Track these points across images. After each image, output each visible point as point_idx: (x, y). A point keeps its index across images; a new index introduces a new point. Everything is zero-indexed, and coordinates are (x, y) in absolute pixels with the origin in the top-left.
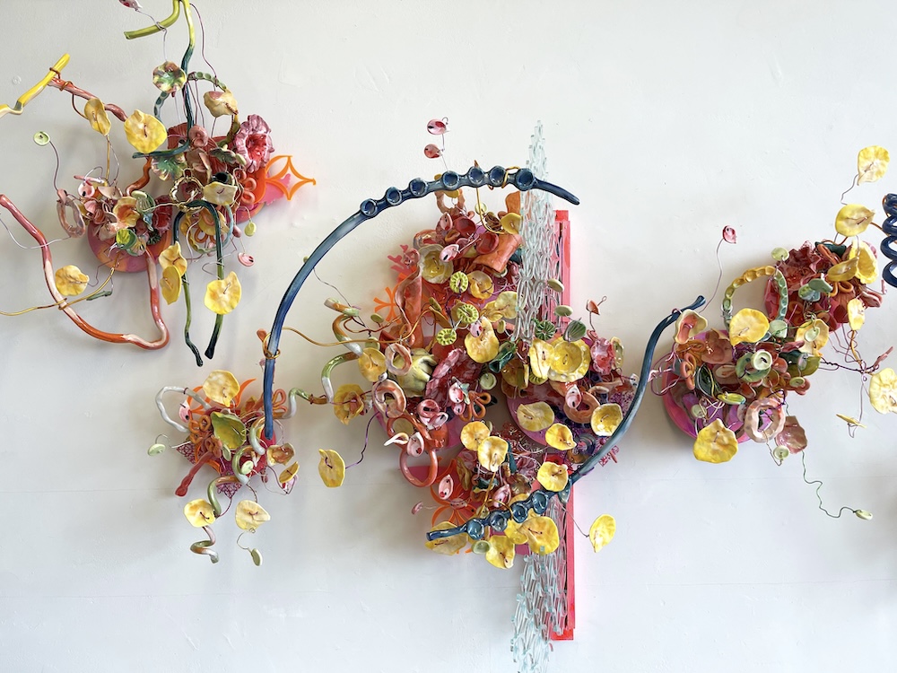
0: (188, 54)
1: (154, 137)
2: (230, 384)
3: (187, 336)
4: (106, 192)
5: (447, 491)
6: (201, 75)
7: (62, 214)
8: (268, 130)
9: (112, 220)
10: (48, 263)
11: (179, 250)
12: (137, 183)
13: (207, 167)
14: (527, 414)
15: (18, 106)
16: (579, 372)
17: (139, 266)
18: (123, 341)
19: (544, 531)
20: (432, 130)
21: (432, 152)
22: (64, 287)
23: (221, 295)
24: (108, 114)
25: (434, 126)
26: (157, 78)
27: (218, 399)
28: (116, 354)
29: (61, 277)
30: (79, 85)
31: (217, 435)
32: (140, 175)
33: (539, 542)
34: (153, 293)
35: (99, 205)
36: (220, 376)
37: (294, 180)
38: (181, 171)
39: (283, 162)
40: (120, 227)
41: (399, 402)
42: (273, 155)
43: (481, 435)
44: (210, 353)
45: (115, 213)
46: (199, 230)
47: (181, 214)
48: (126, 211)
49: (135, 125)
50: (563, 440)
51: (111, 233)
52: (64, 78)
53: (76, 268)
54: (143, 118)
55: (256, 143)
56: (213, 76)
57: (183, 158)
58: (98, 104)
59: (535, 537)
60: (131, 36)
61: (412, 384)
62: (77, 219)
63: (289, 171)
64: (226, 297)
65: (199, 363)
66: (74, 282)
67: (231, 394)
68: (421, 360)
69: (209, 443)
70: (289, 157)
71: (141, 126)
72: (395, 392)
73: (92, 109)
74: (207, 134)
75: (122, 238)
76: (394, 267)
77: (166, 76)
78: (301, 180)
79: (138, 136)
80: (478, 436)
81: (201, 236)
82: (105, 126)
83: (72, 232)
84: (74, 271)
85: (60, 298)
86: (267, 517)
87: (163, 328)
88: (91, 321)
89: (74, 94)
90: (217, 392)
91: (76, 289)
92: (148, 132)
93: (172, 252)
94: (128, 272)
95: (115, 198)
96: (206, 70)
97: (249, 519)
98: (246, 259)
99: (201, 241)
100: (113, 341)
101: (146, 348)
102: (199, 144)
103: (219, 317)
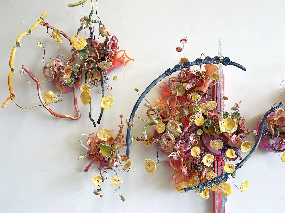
0: (91, 13)
1: (82, 44)
2: (107, 133)
3: (90, 116)
4: (61, 64)
5: (185, 171)
6: (95, 21)
7: (44, 72)
8: (118, 41)
9: (63, 74)
10: (39, 90)
11: (88, 85)
12: (70, 60)
13: (98, 55)
14: (213, 144)
15: (30, 32)
16: (234, 129)
17: (70, 90)
18: (65, 117)
19: (226, 188)
20: (182, 42)
21: (179, 50)
22: (47, 99)
23: (107, 102)
24: (61, 35)
25: (183, 40)
26: (81, 22)
27: (102, 139)
28: (61, 121)
29: (46, 95)
30: (50, 24)
31: (101, 151)
32: (71, 57)
33: (224, 192)
34: (75, 100)
35: (59, 69)
36: (103, 131)
37: (126, 59)
38: (87, 56)
39: (122, 53)
40: (67, 77)
41: (173, 141)
42: (118, 50)
43: (198, 151)
44: (99, 122)
45: (64, 71)
46: (93, 77)
47: (87, 72)
48: (68, 70)
49: (75, 40)
50: (232, 154)
51: (64, 79)
52: (45, 21)
53: (52, 92)
54: (78, 37)
55: (114, 46)
56: (100, 21)
57: (88, 51)
58: (58, 32)
59: (223, 189)
60: (70, 6)
61: (176, 134)
62: (50, 73)
63: (124, 56)
64: (108, 103)
65: (95, 126)
66: (51, 97)
67: (107, 137)
68: (179, 125)
69: (98, 154)
70: (125, 51)
71: (77, 40)
72: (172, 138)
73: (55, 33)
74: (98, 42)
75: (68, 81)
76: (161, 90)
77: (85, 21)
78: (129, 59)
79: (76, 44)
80: (197, 152)
82: (60, 40)
83: (48, 78)
84: (51, 93)
85: (43, 102)
86: (122, 182)
87: (79, 112)
88: (53, 110)
89: (48, 27)
90: (102, 136)
91: (52, 100)
92: (80, 42)
93: (85, 86)
94: (66, 92)
95: (64, 66)
96: (97, 19)
97: (116, 182)
98: (110, 88)
99: (93, 81)
100: (62, 117)
101: (73, 119)
102: (95, 46)
103: (102, 109)
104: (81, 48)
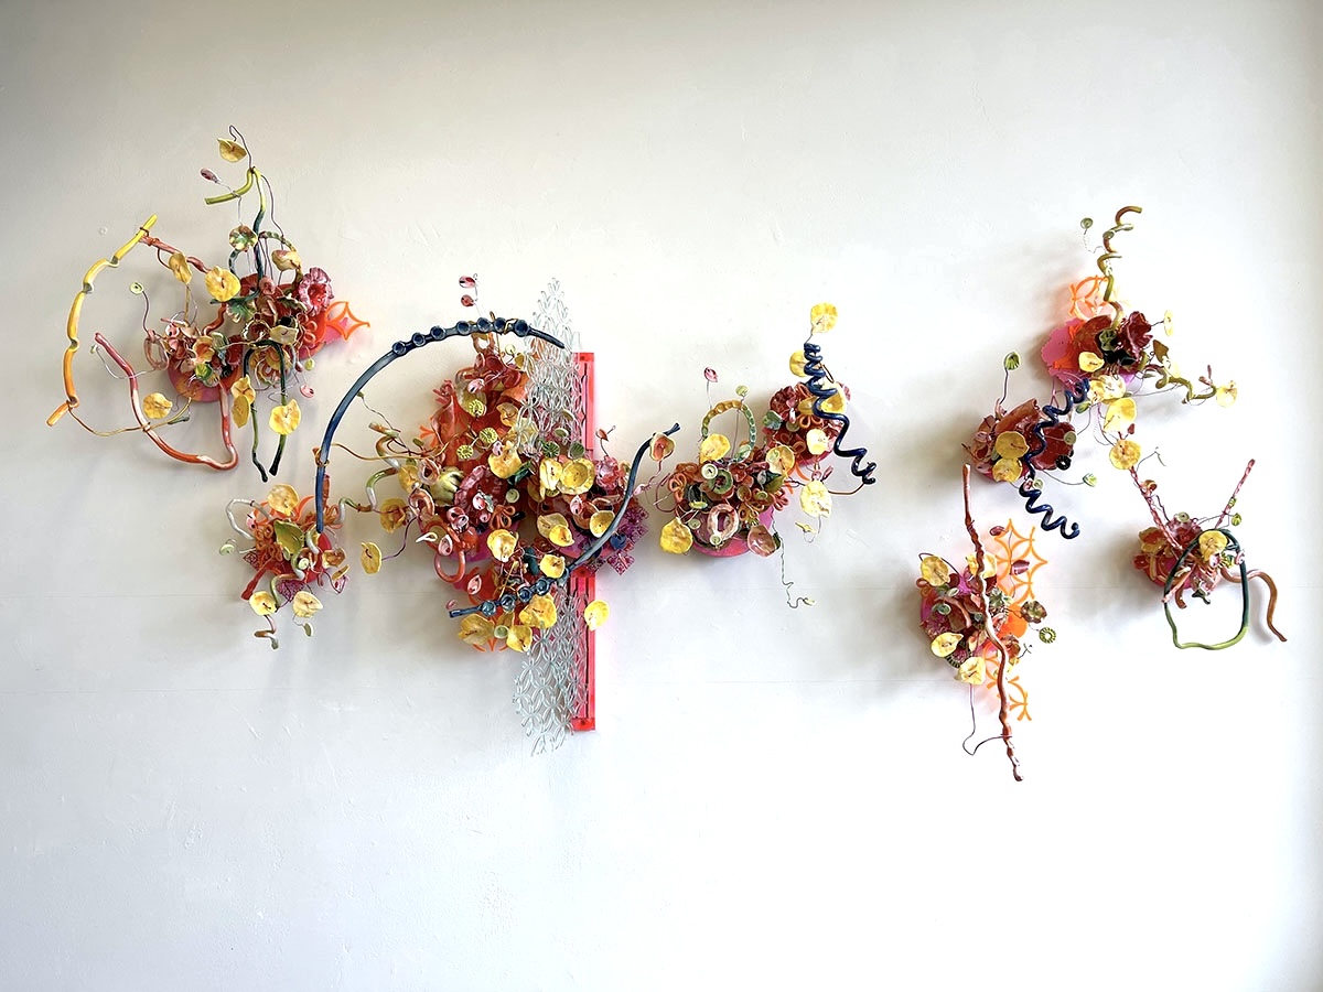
0: (260, 217)
1: (230, 288)
2: (290, 496)
3: (254, 455)
4: (187, 332)
6: (270, 234)
7: (148, 350)
8: (328, 279)
9: (191, 355)
10: (135, 392)
11: (249, 382)
12: (213, 324)
13: (274, 312)
14: (545, 524)
15: (115, 260)
16: (585, 486)
17: (213, 395)
18: (199, 461)
19: (545, 611)
20: (463, 284)
21: (467, 302)
22: (150, 411)
23: (284, 419)
24: (189, 265)
25: (465, 281)
26: (233, 239)
27: (280, 509)
28: (192, 475)
29: (149, 403)
30: (165, 241)
31: (279, 542)
32: (216, 317)
33: (540, 619)
34: (224, 419)
35: (181, 343)
36: (282, 489)
37: (351, 323)
38: (252, 314)
39: (340, 309)
40: (198, 362)
41: (429, 507)
42: (332, 302)
44: (274, 471)
45: (194, 350)
46: (267, 366)
47: (251, 351)
48: (203, 348)
49: (214, 279)
50: (564, 538)
51: (191, 367)
52: (153, 236)
53: (161, 396)
54: (221, 273)
55: (317, 291)
56: (280, 235)
57: (253, 304)
58: (181, 258)
59: (537, 615)
60: (210, 202)
61: (442, 494)
62: (161, 354)
63: (347, 315)
64: (288, 420)
65: (265, 479)
66: (160, 407)
67: (291, 505)
68: (451, 474)
69: (272, 550)
70: (347, 303)
71: (219, 279)
72: (426, 499)
73: (175, 262)
74: (274, 284)
75: (201, 371)
76: (439, 400)
77: (241, 237)
78: (356, 323)
79: (216, 287)
81: (268, 371)
82: (186, 276)
83: (156, 366)
84: (159, 398)
85: (144, 423)
86: (320, 606)
87: (232, 450)
88: (170, 444)
89: (159, 248)
90: (280, 503)
91: (161, 413)
92: (225, 284)
93: (243, 384)
94: (203, 402)
95: (194, 337)
96: (274, 230)
97: (304, 607)
98: (308, 391)
99: (268, 375)
100: (189, 461)
101: (218, 468)
102: (267, 293)
103: (283, 437)
104: (226, 296)
